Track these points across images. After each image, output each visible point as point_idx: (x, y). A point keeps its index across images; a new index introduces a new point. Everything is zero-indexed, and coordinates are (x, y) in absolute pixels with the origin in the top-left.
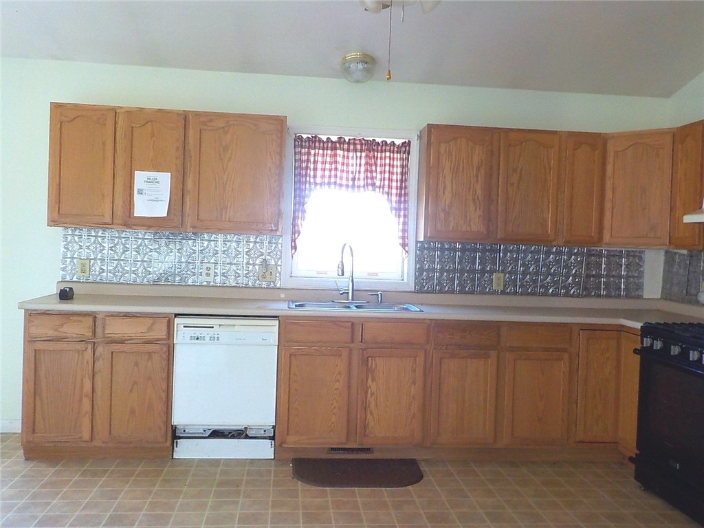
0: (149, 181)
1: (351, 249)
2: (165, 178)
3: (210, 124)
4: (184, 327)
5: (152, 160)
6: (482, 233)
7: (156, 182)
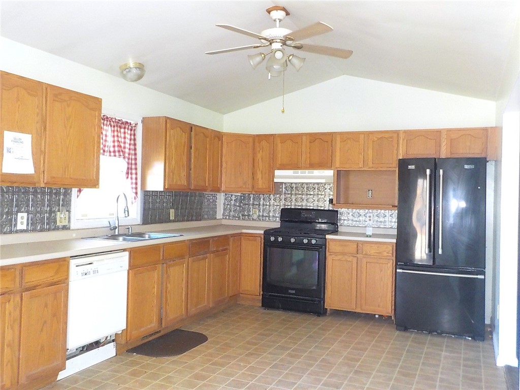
0: (15, 141)
1: (125, 195)
2: (27, 139)
3: (59, 97)
4: (77, 266)
5: (17, 122)
6: (185, 186)
7: (21, 142)
